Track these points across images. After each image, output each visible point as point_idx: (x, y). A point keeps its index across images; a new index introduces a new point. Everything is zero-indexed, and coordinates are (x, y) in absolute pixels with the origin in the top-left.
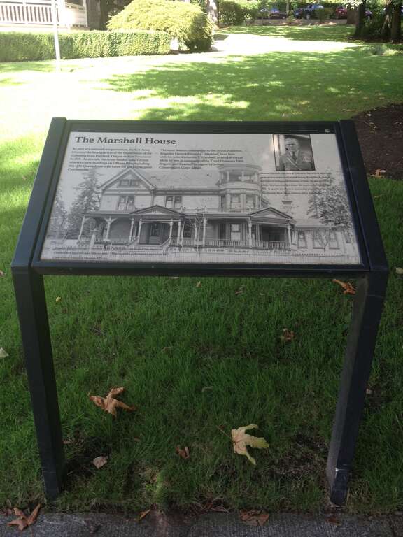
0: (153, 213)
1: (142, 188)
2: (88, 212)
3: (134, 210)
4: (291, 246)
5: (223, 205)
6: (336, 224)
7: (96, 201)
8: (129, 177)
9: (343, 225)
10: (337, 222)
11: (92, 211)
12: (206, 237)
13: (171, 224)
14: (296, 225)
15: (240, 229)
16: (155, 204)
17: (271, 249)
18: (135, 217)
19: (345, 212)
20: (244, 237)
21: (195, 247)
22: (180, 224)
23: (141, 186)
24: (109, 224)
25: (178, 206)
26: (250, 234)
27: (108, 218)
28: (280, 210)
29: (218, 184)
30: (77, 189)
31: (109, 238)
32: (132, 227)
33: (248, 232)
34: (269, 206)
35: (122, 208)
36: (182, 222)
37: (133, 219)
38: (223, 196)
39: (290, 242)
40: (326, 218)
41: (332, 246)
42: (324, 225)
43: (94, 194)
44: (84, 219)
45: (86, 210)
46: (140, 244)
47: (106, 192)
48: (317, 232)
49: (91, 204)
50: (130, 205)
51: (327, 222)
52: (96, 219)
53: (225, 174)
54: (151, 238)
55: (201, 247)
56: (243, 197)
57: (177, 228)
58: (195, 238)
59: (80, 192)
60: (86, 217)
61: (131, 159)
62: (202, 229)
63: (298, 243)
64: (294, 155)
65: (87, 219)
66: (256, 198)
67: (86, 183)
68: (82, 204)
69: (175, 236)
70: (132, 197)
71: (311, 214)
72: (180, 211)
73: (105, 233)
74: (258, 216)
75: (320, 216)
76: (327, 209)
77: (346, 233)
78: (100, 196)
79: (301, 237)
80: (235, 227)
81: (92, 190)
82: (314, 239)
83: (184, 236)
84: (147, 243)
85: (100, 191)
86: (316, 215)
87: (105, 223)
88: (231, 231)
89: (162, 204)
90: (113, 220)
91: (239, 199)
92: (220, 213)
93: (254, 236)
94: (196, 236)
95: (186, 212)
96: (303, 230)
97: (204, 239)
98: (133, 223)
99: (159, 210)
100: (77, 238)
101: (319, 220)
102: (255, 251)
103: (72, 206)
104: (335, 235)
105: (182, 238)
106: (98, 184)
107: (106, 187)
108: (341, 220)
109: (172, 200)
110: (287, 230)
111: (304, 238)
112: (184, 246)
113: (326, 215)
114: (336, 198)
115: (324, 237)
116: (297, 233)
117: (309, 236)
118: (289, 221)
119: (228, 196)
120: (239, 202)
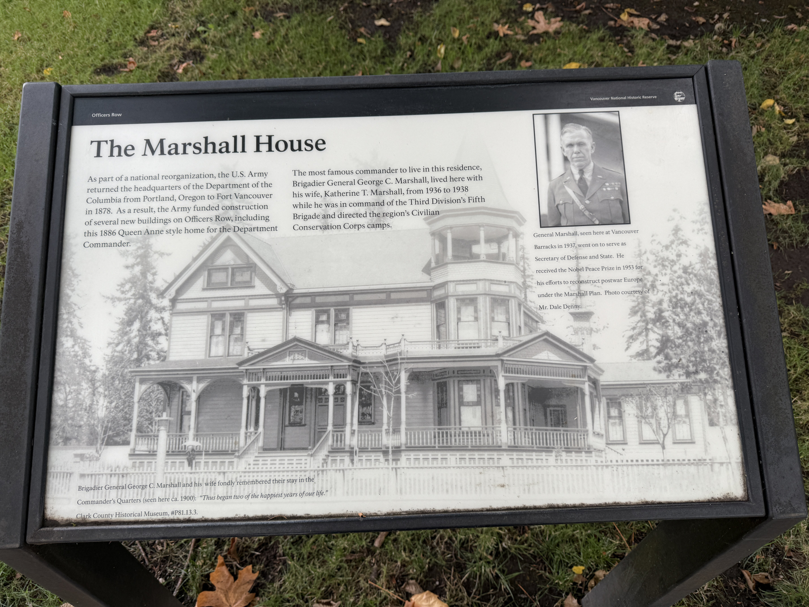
0: (287, 362)
1: (260, 288)
2: (145, 366)
3: (246, 355)
4: (592, 440)
5: (442, 329)
6: (688, 374)
7: (160, 334)
8: (228, 258)
9: (703, 376)
10: (692, 369)
11: (153, 364)
12: (408, 424)
13: (331, 389)
14: (604, 379)
15: (479, 396)
16: (290, 337)
17: (548, 450)
18: (249, 374)
19: (709, 339)
20: (489, 420)
21: (385, 453)
22: (349, 388)
23: (257, 282)
24: (194, 397)
25: (342, 336)
26: (501, 411)
27: (190, 380)
28: (567, 340)
29: (428, 270)
30: (114, 299)
31: (197, 437)
32: (245, 402)
33: (498, 405)
34: (543, 328)
35: (218, 350)
36: (354, 382)
37: (245, 382)
38: (441, 305)
39: (589, 427)
40: (667, 357)
41: (680, 436)
42: (662, 377)
43: (153, 314)
44: (137, 385)
45: (138, 361)
46: (265, 449)
47: (180, 306)
48: (647, 399)
49: (150, 342)
50: (236, 340)
51: (669, 369)
52: (162, 384)
53: (443, 240)
54: (289, 430)
55: (397, 450)
56: (484, 304)
57: (344, 400)
58: (385, 427)
59: (120, 310)
60: (142, 382)
61: (227, 203)
62: (398, 399)
63: (607, 431)
64: (582, 179)
65: (144, 387)
66: (513, 304)
67: (133, 281)
68: (129, 342)
69: (340, 425)
70: (238, 317)
71: (637, 347)
72: (348, 352)
73: (185, 423)
74: (518, 357)
75: (653, 351)
76: (670, 333)
77: (709, 397)
78: (166, 315)
79: (614, 412)
80: (470, 392)
81: (148, 302)
82: (642, 418)
83: (360, 423)
84: (282, 447)
85: (166, 302)
86: (646, 351)
87: (185, 395)
88: (462, 403)
89: (306, 335)
90: (202, 386)
91: (476, 311)
92: (436, 352)
93: (510, 415)
94: (385, 420)
95: (362, 354)
96: (617, 393)
97: (403, 427)
98: (246, 392)
99: (302, 353)
100: (126, 443)
101: (653, 363)
102: (515, 455)
103: (109, 351)
104: (686, 403)
105: (356, 427)
106: (160, 284)
107: (179, 291)
108: (700, 362)
109: (328, 322)
110: (583, 394)
111: (620, 417)
112: (363, 450)
113: (669, 351)
114: (689, 299)
115: (662, 413)
116: (604, 400)
117: (630, 409)
118: (585, 368)
119: (452, 304)
120: (476, 319)
